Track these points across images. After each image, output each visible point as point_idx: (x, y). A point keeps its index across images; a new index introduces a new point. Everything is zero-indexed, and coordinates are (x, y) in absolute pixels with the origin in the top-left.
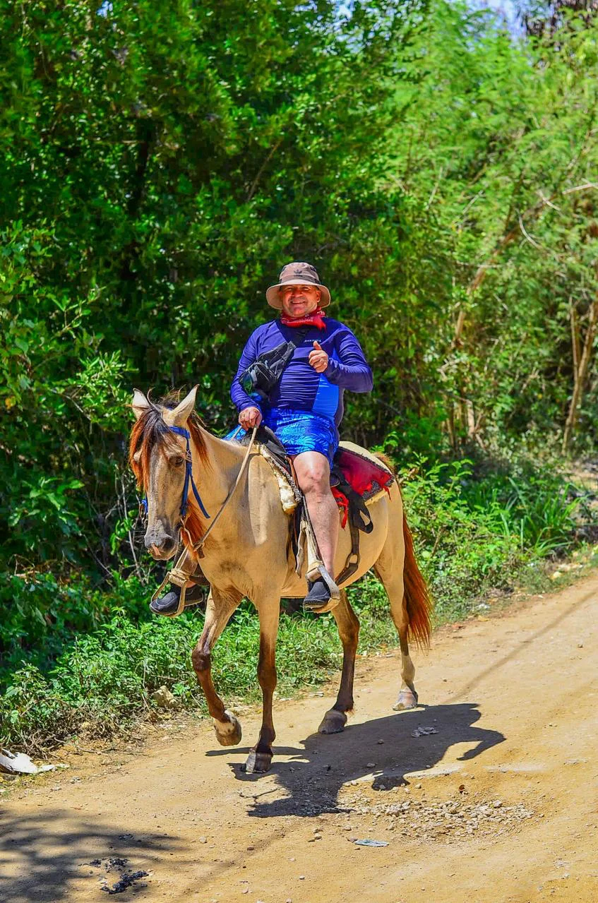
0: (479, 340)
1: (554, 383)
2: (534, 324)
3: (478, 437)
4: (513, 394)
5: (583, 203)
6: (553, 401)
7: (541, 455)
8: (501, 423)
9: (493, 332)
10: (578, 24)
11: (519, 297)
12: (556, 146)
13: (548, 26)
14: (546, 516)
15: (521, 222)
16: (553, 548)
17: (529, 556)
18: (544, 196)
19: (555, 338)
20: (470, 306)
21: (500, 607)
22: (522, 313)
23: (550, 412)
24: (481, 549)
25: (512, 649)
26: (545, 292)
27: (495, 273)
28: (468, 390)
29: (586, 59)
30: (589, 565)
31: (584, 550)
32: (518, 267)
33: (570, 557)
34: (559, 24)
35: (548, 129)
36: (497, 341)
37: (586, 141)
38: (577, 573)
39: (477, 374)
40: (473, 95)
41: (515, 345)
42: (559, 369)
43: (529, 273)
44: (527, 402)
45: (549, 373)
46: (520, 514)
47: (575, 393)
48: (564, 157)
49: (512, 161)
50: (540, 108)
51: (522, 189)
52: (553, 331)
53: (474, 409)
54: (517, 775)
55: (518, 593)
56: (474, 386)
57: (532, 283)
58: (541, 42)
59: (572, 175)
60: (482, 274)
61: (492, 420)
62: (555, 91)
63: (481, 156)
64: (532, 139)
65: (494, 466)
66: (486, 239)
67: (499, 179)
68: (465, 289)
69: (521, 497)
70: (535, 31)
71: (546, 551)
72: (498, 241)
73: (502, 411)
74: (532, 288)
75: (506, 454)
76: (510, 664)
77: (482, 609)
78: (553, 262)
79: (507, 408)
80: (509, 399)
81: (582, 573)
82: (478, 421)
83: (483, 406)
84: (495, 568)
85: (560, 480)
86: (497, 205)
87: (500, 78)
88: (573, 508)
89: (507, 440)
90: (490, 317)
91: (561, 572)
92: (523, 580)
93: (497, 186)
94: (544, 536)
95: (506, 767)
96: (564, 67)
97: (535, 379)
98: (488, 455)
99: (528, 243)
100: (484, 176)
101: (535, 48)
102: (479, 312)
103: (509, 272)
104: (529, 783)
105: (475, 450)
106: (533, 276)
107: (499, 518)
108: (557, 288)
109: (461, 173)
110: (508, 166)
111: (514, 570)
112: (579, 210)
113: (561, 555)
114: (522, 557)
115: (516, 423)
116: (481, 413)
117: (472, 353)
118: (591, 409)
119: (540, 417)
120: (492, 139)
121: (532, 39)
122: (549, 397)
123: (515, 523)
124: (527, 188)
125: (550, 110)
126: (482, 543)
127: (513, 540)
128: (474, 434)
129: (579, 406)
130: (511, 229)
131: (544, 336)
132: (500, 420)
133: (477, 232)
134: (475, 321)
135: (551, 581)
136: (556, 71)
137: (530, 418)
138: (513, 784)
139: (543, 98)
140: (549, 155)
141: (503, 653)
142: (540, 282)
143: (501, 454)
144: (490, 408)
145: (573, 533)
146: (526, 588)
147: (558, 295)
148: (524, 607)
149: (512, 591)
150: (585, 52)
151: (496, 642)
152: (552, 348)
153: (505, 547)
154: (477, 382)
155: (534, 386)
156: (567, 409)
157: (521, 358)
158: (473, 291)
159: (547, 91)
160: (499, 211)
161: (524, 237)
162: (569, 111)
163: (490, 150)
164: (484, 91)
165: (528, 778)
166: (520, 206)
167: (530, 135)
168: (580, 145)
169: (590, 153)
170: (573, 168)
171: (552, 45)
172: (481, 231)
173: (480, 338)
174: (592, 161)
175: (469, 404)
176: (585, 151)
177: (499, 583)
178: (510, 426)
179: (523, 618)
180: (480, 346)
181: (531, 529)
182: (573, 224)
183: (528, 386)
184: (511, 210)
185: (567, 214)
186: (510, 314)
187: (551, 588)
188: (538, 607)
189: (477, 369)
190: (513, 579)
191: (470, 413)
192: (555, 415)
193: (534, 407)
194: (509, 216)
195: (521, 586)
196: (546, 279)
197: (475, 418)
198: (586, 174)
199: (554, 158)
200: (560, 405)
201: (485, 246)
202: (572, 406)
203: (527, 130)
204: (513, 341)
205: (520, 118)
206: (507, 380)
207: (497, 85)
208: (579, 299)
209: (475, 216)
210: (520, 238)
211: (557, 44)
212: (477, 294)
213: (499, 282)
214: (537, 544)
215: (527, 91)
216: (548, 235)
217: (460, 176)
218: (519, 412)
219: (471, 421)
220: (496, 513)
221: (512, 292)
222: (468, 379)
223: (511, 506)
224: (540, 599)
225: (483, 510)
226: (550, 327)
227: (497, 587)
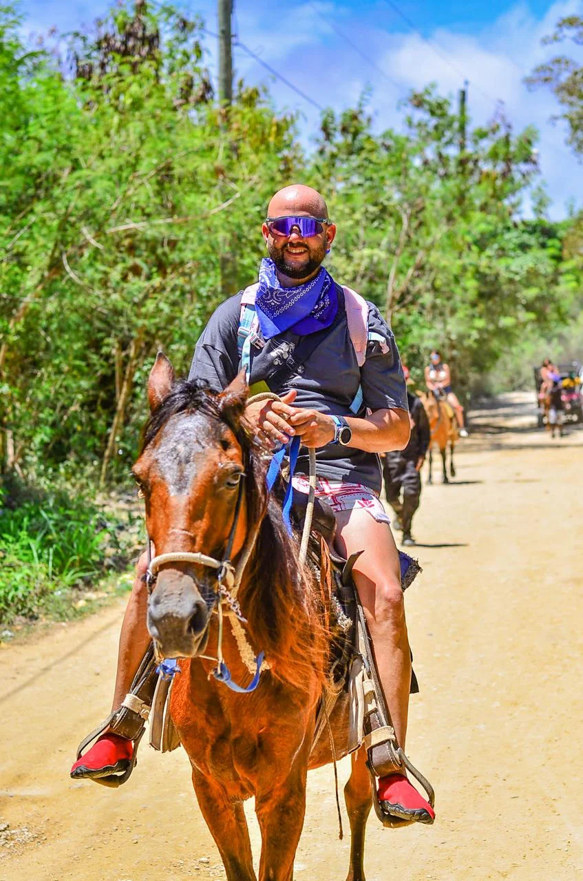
0: (23, 372)
1: (93, 416)
2: (76, 358)
3: (17, 467)
4: (54, 425)
5: (126, 242)
6: (93, 433)
7: (78, 486)
8: (39, 453)
9: (36, 364)
10: (126, 69)
11: (61, 330)
12: (100, 187)
13: (97, 71)
14: (75, 545)
15: (64, 258)
16: (81, 578)
17: (57, 585)
18: (87, 233)
19: (97, 371)
20: (13, 338)
21: (24, 634)
22: (64, 347)
23: (89, 443)
24: (8, 577)
25: (31, 676)
26: (87, 327)
27: (38, 307)
28: (9, 420)
29: (133, 104)
30: (114, 594)
31: (110, 579)
32: (60, 301)
33: (97, 586)
34: (108, 69)
35: (95, 170)
36: (39, 374)
37: (131, 182)
38: (102, 602)
39: (18, 405)
40: (21, 132)
41: (57, 376)
42: (99, 402)
43: (72, 308)
44: (68, 433)
45: (89, 405)
46: (49, 544)
47: (114, 426)
48: (108, 197)
49: (58, 199)
50: (87, 148)
51: (68, 226)
52: (94, 365)
53: (14, 440)
54: (23, 799)
55: (43, 621)
56: (15, 416)
57: (74, 317)
58: (90, 84)
59: (115, 216)
60: (25, 308)
61: (31, 450)
62: (101, 132)
63: (31, 191)
64: (79, 178)
65: (31, 495)
66: (31, 273)
67: (46, 215)
68: (9, 322)
69: (51, 527)
70: (84, 73)
71: (73, 580)
72: (43, 276)
73: (42, 441)
74: (74, 322)
75: (44, 483)
76: (27, 690)
77: (7, 636)
78: (96, 299)
79: (46, 439)
80: (48, 430)
81: (106, 602)
82: (17, 451)
83: (23, 436)
84: (20, 596)
85: (93, 511)
86: (42, 241)
87: (49, 116)
88: (102, 538)
89: (46, 470)
90: (33, 349)
91: (87, 600)
92: (49, 608)
93: (44, 221)
94: (73, 565)
95: (13, 792)
96: (111, 110)
97: (76, 412)
98: (26, 484)
99: (70, 279)
100: (32, 211)
101: (83, 90)
102: (22, 344)
103: (51, 307)
104: (34, 808)
105: (13, 479)
106: (76, 310)
107: (29, 547)
108: (98, 324)
109: (10, 207)
110: (53, 204)
111: (40, 598)
112: (122, 249)
113: (88, 583)
114: (50, 585)
115: (55, 453)
116: (22, 443)
117: (13, 384)
118: (129, 442)
119: (79, 448)
120: (39, 175)
121: (80, 81)
122: (89, 429)
123: (45, 551)
124: (73, 225)
125: (96, 150)
126: (10, 572)
127: (41, 570)
128: (13, 463)
129: (118, 439)
130: (55, 266)
131: (86, 369)
132: (39, 450)
133: (23, 266)
134: (19, 353)
135: (75, 609)
136: (103, 114)
137: (69, 449)
138: (19, 808)
139: (90, 139)
140: (94, 196)
141: (22, 679)
142: (83, 317)
143: (39, 484)
144: (30, 439)
145: (101, 563)
146: (50, 617)
147: (100, 330)
148: (47, 634)
149: (37, 618)
150: (131, 96)
151: (16, 669)
152: (93, 381)
153: (33, 575)
154: (17, 413)
155: (75, 417)
156: (106, 441)
157: (63, 390)
158: (15, 324)
159: (94, 132)
160: (45, 246)
161: (67, 273)
162: (114, 152)
163: (38, 187)
164: (34, 129)
165: (34, 801)
166: (64, 242)
167: (77, 174)
168: (124, 187)
169: (134, 195)
170: (116, 209)
171: (100, 88)
172: (26, 265)
173: (23, 369)
174: (137, 202)
175: (9, 434)
176: (130, 193)
177: (26, 611)
178: (50, 456)
179: (44, 646)
180: (22, 377)
181: (61, 559)
182: (115, 263)
183: (68, 418)
184: (56, 245)
185: (110, 251)
186: (53, 347)
187: (75, 616)
188: (60, 635)
189: (18, 400)
190: (38, 607)
191: (10, 442)
192: (94, 446)
193: (74, 438)
194: (53, 252)
195: (46, 614)
196: (88, 315)
197: (15, 448)
198: (130, 214)
199: (98, 198)
200: (100, 437)
201: (30, 280)
202: (111, 438)
203: (74, 169)
204: (55, 374)
205: (67, 157)
206: (47, 411)
207: (45, 124)
208: (121, 335)
209: (21, 250)
210: (64, 273)
211: (105, 88)
212: (20, 327)
213: (43, 315)
214: (65, 573)
215: (75, 131)
216: (90, 272)
217: (9, 211)
218: (59, 443)
219: (10, 451)
220: (25, 543)
221: (54, 326)
222: (9, 409)
223: (42, 535)
224: (63, 627)
225: (11, 539)
226: (91, 361)
227: (23, 615)
